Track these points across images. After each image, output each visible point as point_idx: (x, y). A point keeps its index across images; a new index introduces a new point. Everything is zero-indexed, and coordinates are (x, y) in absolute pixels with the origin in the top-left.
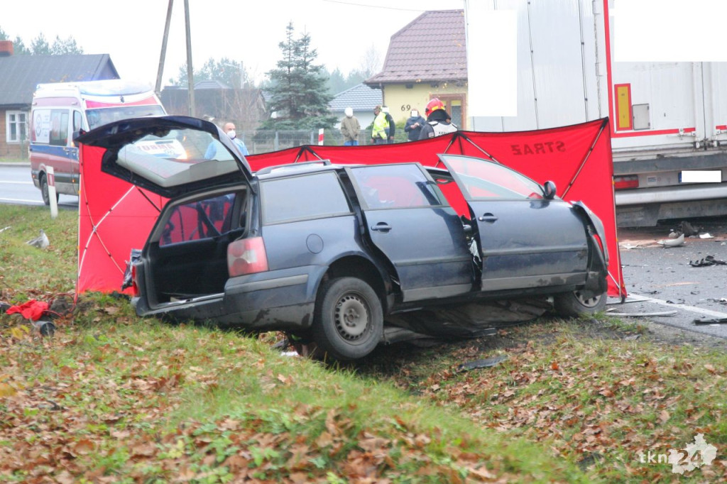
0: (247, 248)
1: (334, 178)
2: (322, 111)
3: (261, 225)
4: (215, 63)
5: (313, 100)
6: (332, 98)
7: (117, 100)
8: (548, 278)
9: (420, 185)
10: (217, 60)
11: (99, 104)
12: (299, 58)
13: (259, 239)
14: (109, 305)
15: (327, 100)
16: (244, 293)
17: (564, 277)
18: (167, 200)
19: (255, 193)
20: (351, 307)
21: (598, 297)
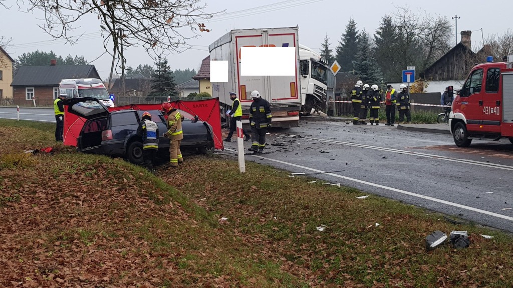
0: (107, 133)
1: (133, 114)
2: (172, 89)
3: (111, 127)
4: (142, 67)
5: (168, 85)
6: (176, 84)
7: (89, 86)
8: (195, 143)
9: (159, 116)
10: (143, 66)
11: (83, 87)
12: (163, 69)
13: (110, 131)
14: (69, 148)
15: (174, 85)
16: (106, 145)
17: (200, 142)
18: (86, 120)
19: (110, 118)
20: (137, 150)
21: (212, 148)
